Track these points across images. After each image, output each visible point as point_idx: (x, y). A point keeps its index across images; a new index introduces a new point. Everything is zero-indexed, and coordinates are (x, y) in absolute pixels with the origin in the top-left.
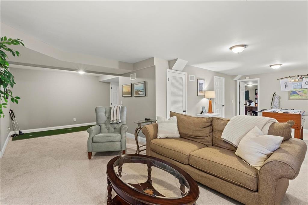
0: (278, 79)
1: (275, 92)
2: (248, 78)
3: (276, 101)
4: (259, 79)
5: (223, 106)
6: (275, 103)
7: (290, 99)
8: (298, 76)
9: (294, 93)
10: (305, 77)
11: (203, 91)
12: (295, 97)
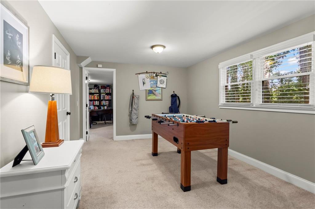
0: (136, 74)
1: (133, 91)
2: (100, 66)
3: (136, 102)
4: (115, 70)
5: (68, 113)
6: (135, 105)
7: (147, 100)
8: (154, 73)
9: (151, 92)
10: (159, 75)
11: (22, 64)
12: (151, 97)
